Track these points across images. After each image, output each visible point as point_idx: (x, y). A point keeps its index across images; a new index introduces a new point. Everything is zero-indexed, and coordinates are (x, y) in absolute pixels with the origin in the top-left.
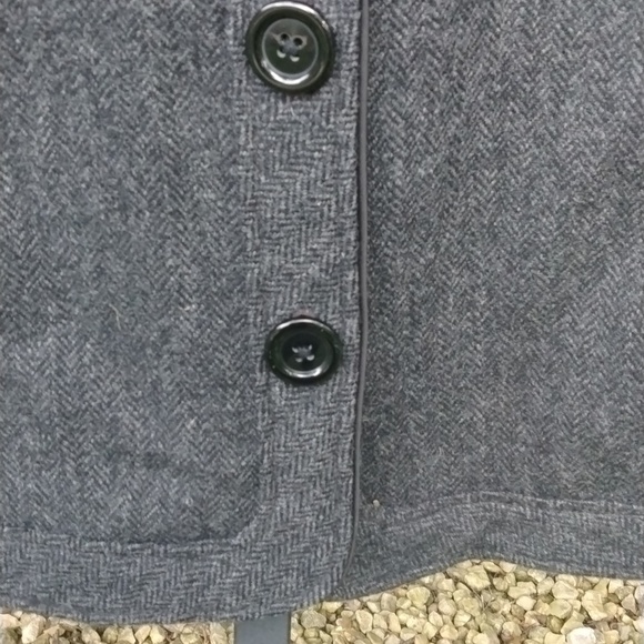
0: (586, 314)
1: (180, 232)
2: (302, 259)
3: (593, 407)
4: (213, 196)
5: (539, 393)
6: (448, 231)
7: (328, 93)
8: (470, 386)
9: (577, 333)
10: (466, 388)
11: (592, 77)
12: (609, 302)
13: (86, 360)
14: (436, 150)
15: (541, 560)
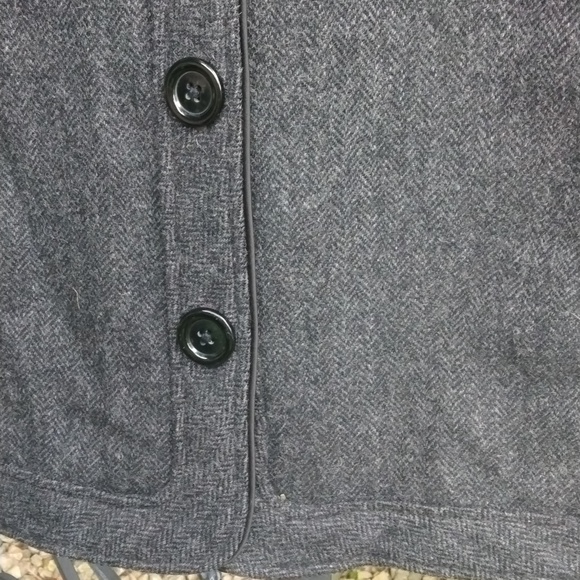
0: (455, 337)
1: (121, 233)
2: (205, 260)
3: (469, 414)
4: (145, 206)
5: (421, 407)
6: (336, 261)
7: (220, 128)
8: (364, 401)
9: (450, 353)
10: (360, 402)
11: (448, 141)
12: (472, 327)
13: (56, 330)
14: (319, 190)
15: (428, 566)
